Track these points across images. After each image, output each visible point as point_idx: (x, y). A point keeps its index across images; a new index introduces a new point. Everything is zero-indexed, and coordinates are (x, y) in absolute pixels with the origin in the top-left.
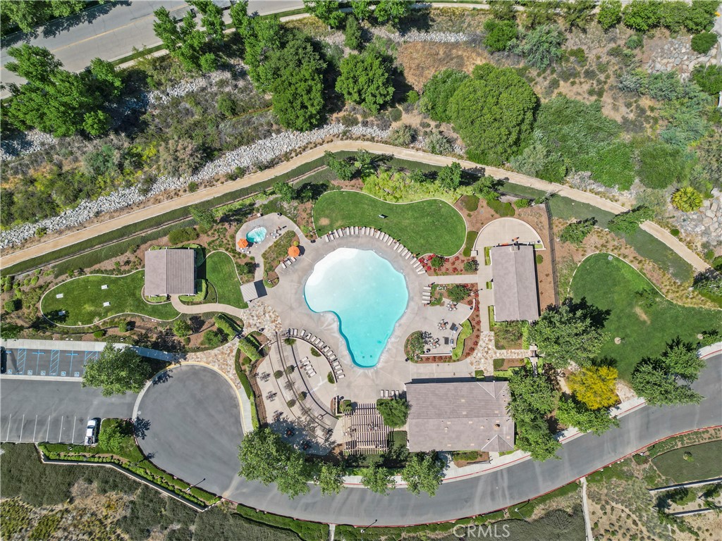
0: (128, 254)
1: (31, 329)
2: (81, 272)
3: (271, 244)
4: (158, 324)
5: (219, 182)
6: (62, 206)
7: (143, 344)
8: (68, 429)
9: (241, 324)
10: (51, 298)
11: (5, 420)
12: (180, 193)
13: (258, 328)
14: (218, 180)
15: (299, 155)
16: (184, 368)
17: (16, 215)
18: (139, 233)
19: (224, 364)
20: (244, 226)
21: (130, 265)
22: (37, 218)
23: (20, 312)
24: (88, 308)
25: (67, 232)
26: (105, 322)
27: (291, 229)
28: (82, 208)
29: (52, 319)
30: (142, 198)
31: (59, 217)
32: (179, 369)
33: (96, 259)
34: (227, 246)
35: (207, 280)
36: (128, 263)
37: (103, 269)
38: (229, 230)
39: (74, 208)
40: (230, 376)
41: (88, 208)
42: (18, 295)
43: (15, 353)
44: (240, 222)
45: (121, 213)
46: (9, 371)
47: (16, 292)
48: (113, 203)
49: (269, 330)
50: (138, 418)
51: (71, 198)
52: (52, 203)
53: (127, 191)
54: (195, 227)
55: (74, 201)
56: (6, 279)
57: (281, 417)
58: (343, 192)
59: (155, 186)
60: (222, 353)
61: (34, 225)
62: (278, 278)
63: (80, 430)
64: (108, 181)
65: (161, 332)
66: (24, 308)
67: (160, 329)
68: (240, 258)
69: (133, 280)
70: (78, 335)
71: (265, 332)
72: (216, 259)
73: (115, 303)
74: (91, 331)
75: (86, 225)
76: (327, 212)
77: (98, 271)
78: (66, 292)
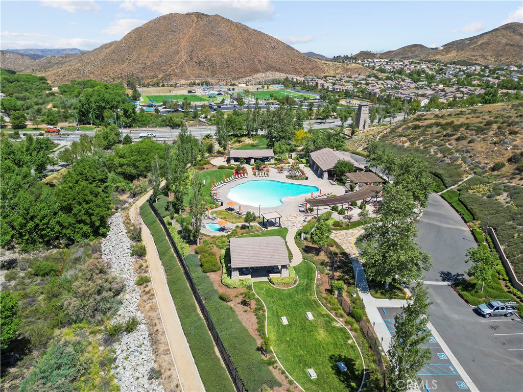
0: (232, 304)
4: (321, 273)
21: (247, 300)
26: (337, 315)
36: (244, 303)
78: (301, 365)
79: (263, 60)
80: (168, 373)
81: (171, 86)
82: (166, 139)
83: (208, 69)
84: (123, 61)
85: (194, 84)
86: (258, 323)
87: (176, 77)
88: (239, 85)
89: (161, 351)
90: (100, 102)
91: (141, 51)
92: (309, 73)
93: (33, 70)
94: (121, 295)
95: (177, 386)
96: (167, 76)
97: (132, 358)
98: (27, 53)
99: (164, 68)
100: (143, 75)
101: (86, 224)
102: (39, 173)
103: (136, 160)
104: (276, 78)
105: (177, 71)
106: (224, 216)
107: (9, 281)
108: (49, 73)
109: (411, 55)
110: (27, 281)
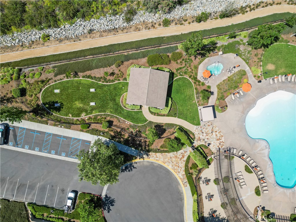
0: (114, 67)
1: (31, 114)
2: (76, 75)
3: (225, 78)
4: (130, 126)
5: (187, 22)
6: (62, 21)
7: (117, 139)
8: (52, 195)
9: (193, 137)
10: (50, 92)
11: (3, 180)
12: (156, 26)
13: (206, 142)
14: (187, 20)
15: (253, 11)
16: (145, 164)
17: (27, 21)
18: (122, 52)
19: (176, 166)
20: (206, 60)
21: (115, 76)
22: (42, 27)
23: (24, 99)
24: (78, 104)
25: (66, 41)
26: (90, 118)
27: (243, 69)
28: (78, 25)
29: (49, 108)
30: (125, 24)
31: (59, 29)
32: (141, 164)
33: (88, 67)
34: (191, 74)
35: (172, 99)
36: (113, 74)
37: (93, 75)
38: (194, 61)
39: (71, 24)
40: (180, 175)
41: (83, 26)
42: (24, 85)
43: (16, 130)
44: (203, 55)
45: (109, 34)
46: (10, 143)
47: (22, 82)
48: (103, 25)
49: (214, 145)
50: (106, 196)
51: (71, 15)
52: (56, 17)
53: (113, 18)
54: (168, 54)
55: (72, 18)
56: (15, 70)
57: (215, 214)
58: (289, 45)
59: (135, 17)
60: (176, 157)
61: (40, 32)
62: (227, 106)
63: (61, 198)
64: (100, 7)
65: (132, 132)
66: (27, 95)
67: (131, 130)
68: (199, 85)
69: (115, 88)
70: (69, 124)
71: (211, 147)
72: (180, 83)
73: (99, 104)
74: (78, 123)
75: (81, 38)
76: (274, 59)
77: (89, 77)
78: (62, 88)
80: (89, 36)
89: (103, 33)
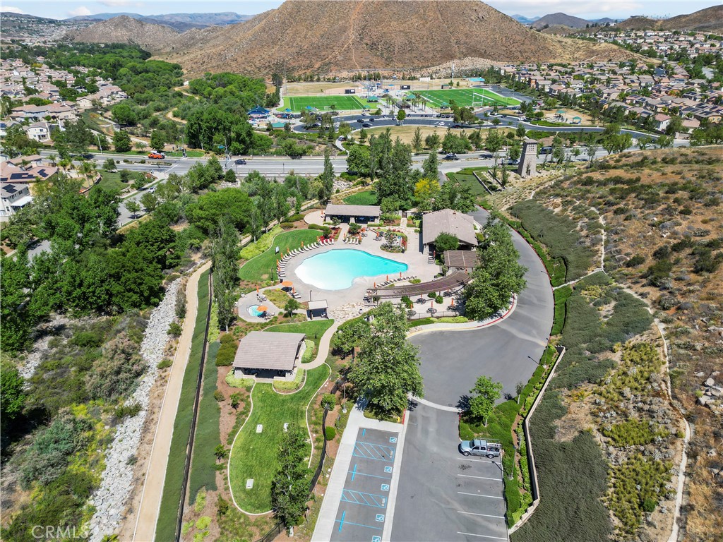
0: (221, 405)
2: (222, 454)
4: (332, 381)
8: (479, 485)
10: (248, 497)
12: (165, 374)
14: (171, 346)
21: (239, 402)
26: (313, 430)
27: (262, 292)
36: (234, 404)
37: (230, 431)
38: (240, 326)
50: (457, 407)
68: (276, 321)
69: (262, 401)
70: (324, 462)
74: (322, 445)
77: (232, 436)
78: (245, 475)
79: (463, 38)
80: (142, 461)
81: (329, 80)
82: (277, 175)
83: (382, 54)
84: (274, 43)
85: (359, 78)
86: (234, 428)
87: (336, 68)
88: (421, 79)
89: (146, 440)
90: (211, 122)
91: (298, 28)
92: (530, 58)
93: (173, 48)
94: (142, 376)
95: (143, 475)
96: (326, 65)
97: (124, 441)
98: (173, 21)
99: (324, 53)
100: (294, 64)
101: (135, 293)
102: (108, 227)
103: (214, 214)
104: (478, 67)
105: (340, 58)
106: (274, 298)
107: (52, 348)
108: (186, 58)
109: (714, 22)
110: (67, 349)
